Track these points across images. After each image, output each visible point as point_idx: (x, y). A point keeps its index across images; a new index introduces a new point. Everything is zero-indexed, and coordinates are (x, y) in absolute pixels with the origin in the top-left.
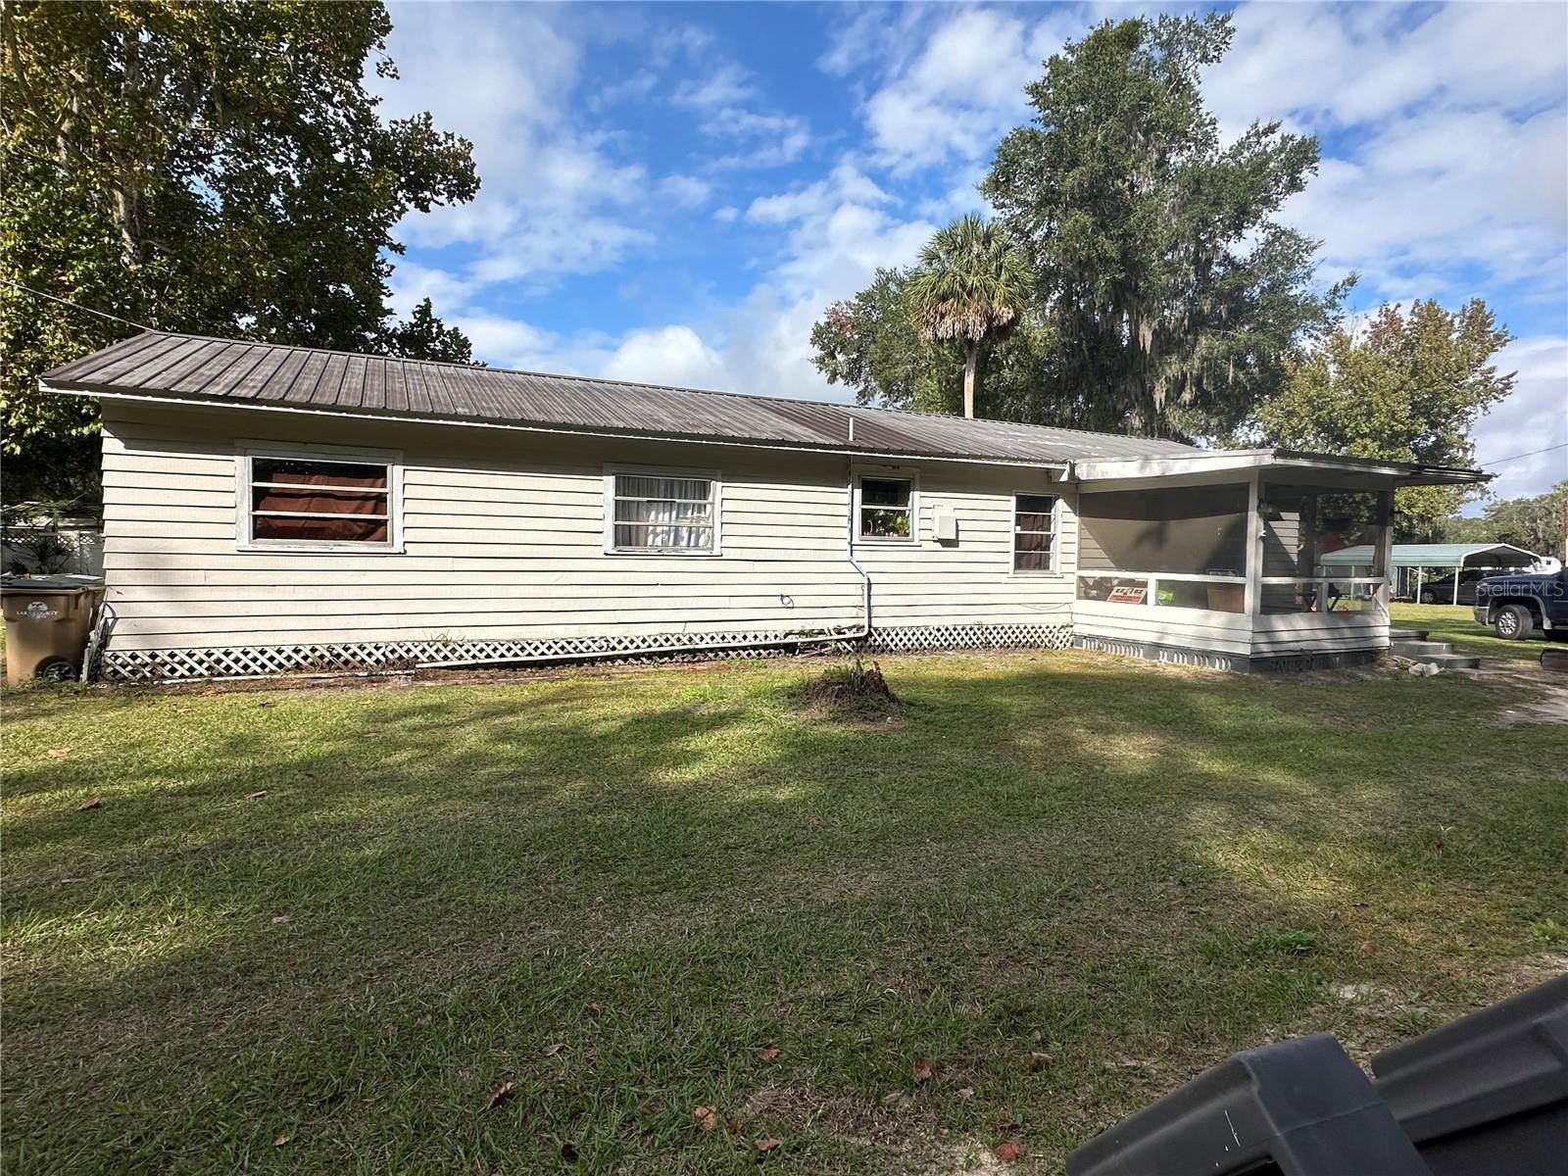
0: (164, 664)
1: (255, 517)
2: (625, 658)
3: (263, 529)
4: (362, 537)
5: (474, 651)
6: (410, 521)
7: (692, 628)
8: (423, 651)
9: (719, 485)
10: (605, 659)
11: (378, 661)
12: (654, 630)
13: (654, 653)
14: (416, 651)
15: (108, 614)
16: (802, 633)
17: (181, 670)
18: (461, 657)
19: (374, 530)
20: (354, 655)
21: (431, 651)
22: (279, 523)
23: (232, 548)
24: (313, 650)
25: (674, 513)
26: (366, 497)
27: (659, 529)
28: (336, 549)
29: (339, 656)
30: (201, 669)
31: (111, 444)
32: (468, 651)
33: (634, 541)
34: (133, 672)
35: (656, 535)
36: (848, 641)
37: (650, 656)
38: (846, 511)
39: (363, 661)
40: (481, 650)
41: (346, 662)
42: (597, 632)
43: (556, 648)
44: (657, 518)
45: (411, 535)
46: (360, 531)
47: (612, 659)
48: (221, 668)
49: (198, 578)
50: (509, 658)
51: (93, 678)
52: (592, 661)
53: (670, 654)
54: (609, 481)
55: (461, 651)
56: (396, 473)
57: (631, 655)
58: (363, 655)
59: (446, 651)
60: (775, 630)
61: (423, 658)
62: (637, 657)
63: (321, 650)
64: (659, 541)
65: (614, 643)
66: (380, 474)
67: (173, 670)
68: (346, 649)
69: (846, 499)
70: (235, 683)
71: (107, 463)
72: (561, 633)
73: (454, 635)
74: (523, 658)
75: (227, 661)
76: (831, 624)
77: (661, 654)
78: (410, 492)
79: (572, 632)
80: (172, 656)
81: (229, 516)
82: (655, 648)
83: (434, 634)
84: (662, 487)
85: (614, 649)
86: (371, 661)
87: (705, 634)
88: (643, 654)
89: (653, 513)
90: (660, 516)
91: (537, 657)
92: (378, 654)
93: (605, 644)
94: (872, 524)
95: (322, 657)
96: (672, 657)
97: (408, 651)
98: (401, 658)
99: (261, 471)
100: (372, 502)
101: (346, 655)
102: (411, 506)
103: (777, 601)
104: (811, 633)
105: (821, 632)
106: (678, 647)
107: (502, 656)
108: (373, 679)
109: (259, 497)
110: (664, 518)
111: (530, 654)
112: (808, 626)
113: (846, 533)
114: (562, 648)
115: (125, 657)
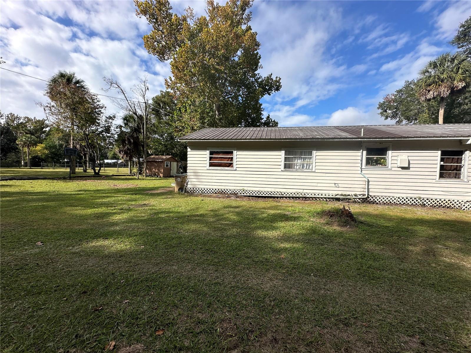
0: (195, 190)
1: (210, 163)
2: (286, 197)
3: (211, 165)
4: (228, 166)
5: (250, 193)
6: (238, 163)
7: (305, 191)
8: (239, 192)
9: (315, 152)
10: (281, 197)
11: (230, 193)
12: (294, 191)
13: (294, 197)
14: (237, 192)
15: (187, 180)
16: (342, 195)
17: (197, 192)
18: (247, 194)
19: (230, 165)
20: (226, 191)
21: (240, 192)
22: (214, 164)
23: (206, 168)
24: (219, 190)
25: (302, 160)
26: (229, 158)
27: (298, 164)
28: (223, 169)
29: (223, 191)
30: (200, 192)
31: (189, 150)
32: (248, 192)
33: (291, 167)
34: (190, 191)
35: (297, 166)
36: (359, 199)
37: (293, 198)
38: (360, 158)
39: (227, 193)
40: (251, 193)
41: (224, 193)
42: (279, 190)
43: (268, 193)
44: (297, 161)
45: (238, 166)
46: (228, 165)
47: (283, 197)
48: (203, 192)
49: (200, 174)
50: (257, 195)
51: (185, 192)
52: (278, 197)
53: (299, 198)
54: (283, 152)
55: (247, 192)
56: (235, 152)
57: (288, 197)
58: (227, 191)
59: (243, 192)
60: (332, 193)
61: (239, 193)
62: (289, 197)
63: (220, 190)
64: (298, 167)
65: (283, 193)
66: (231, 153)
67: (196, 192)
68: (224, 190)
69: (360, 154)
70: (205, 195)
71: (188, 153)
72: (269, 190)
73: (246, 188)
74: (260, 195)
75: (204, 191)
76: (353, 193)
77: (296, 198)
78: (238, 156)
79: (273, 190)
80: (196, 189)
81: (205, 162)
82: (294, 196)
83: (242, 188)
84: (299, 153)
85: (283, 195)
86: (229, 193)
87: (309, 193)
88: (291, 197)
89: (296, 160)
90: (298, 161)
91: (264, 195)
92: (230, 192)
93: (281, 194)
94: (369, 162)
95: (220, 191)
96: (299, 199)
97: (236, 191)
98: (234, 193)
99: (211, 153)
100: (230, 159)
101: (224, 191)
102: (238, 160)
103: (333, 185)
104: (345, 195)
105: (349, 195)
106: (301, 196)
107: (256, 194)
108: (228, 197)
109: (211, 158)
110: (299, 161)
111: (262, 194)
112: (344, 193)
113: (360, 165)
114: (270, 194)
115: (189, 189)
